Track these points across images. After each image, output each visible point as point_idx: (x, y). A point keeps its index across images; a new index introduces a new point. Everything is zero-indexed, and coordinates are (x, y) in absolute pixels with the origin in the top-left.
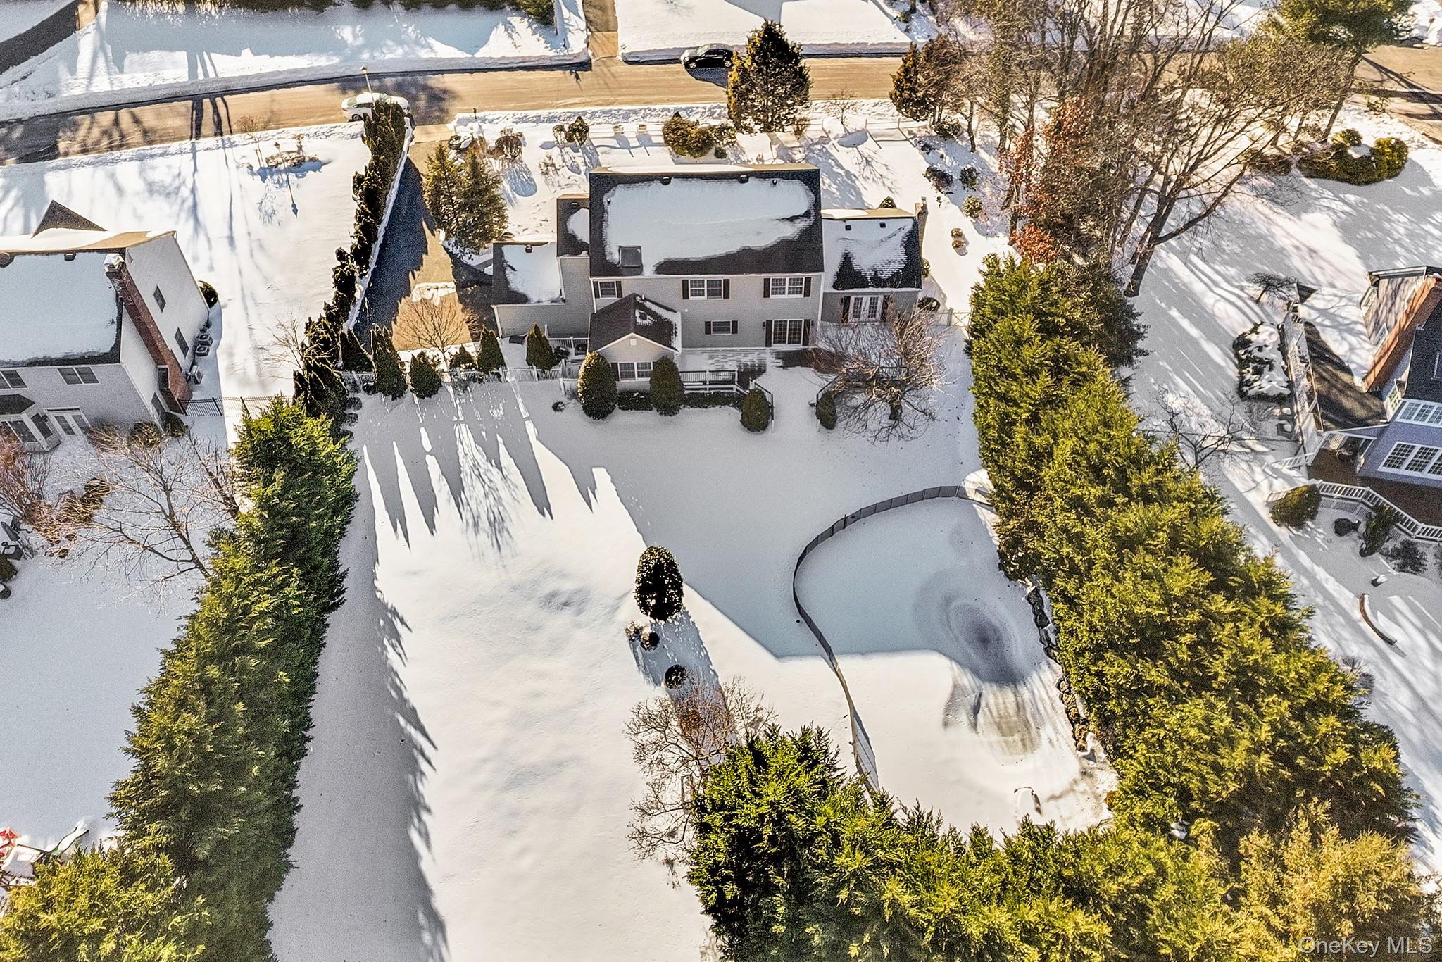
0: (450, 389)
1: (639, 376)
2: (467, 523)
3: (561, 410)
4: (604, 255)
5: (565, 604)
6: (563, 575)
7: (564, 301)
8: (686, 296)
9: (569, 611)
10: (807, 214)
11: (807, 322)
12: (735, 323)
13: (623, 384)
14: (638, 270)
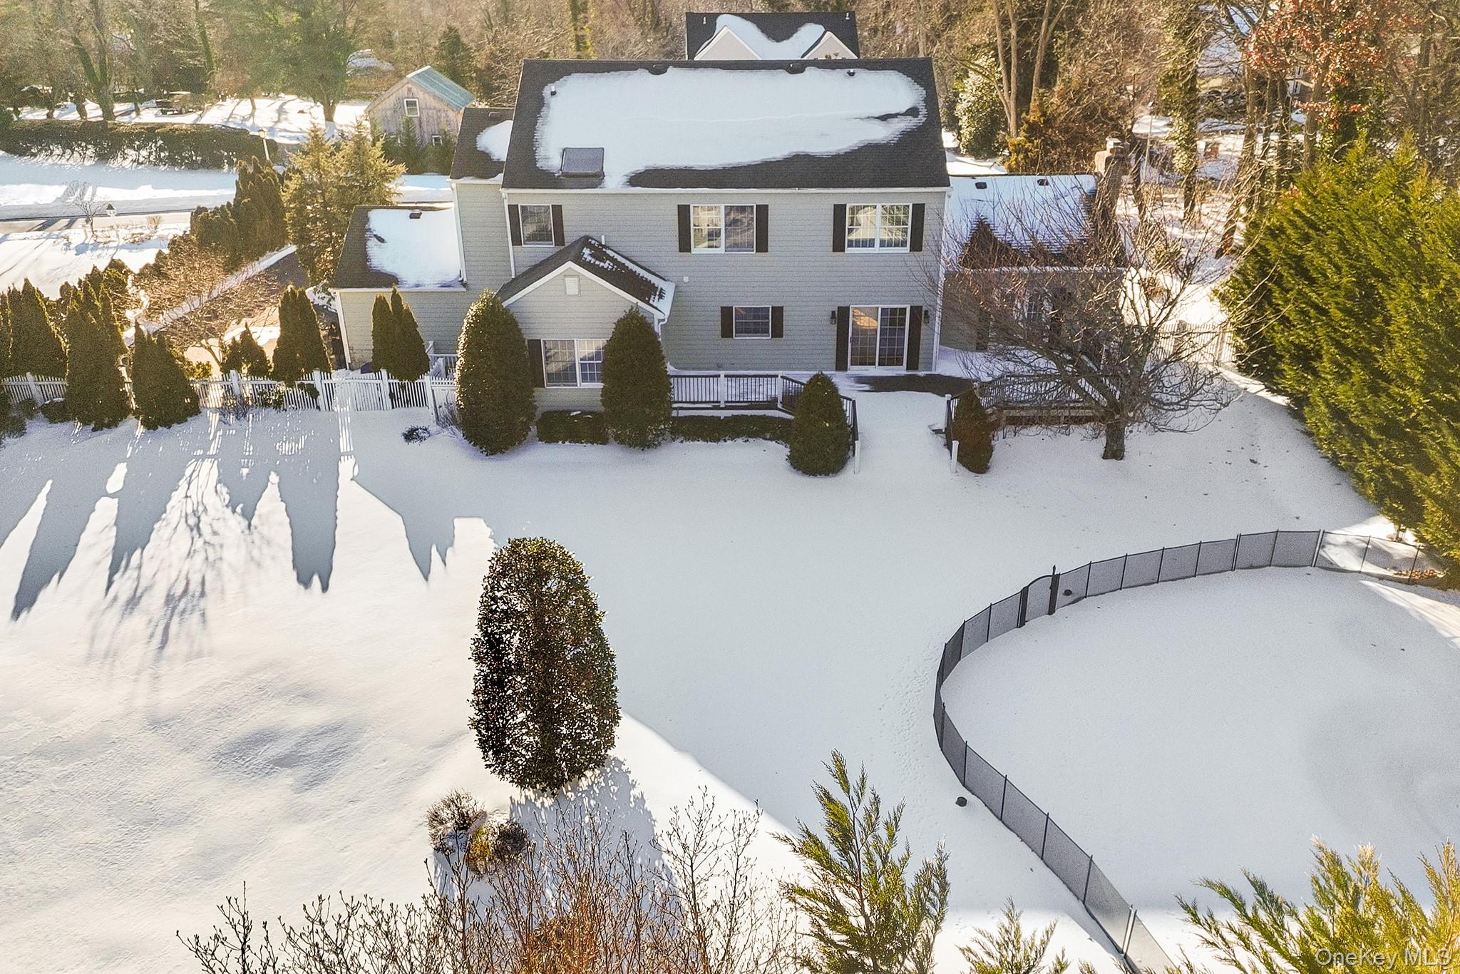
0: (215, 418)
1: (584, 378)
2: (115, 599)
3: (421, 439)
4: (535, 161)
5: (284, 762)
6: (306, 695)
7: (464, 285)
8: (685, 246)
9: (286, 778)
10: (913, 112)
11: (916, 310)
12: (778, 312)
13: (553, 396)
14: (595, 179)
